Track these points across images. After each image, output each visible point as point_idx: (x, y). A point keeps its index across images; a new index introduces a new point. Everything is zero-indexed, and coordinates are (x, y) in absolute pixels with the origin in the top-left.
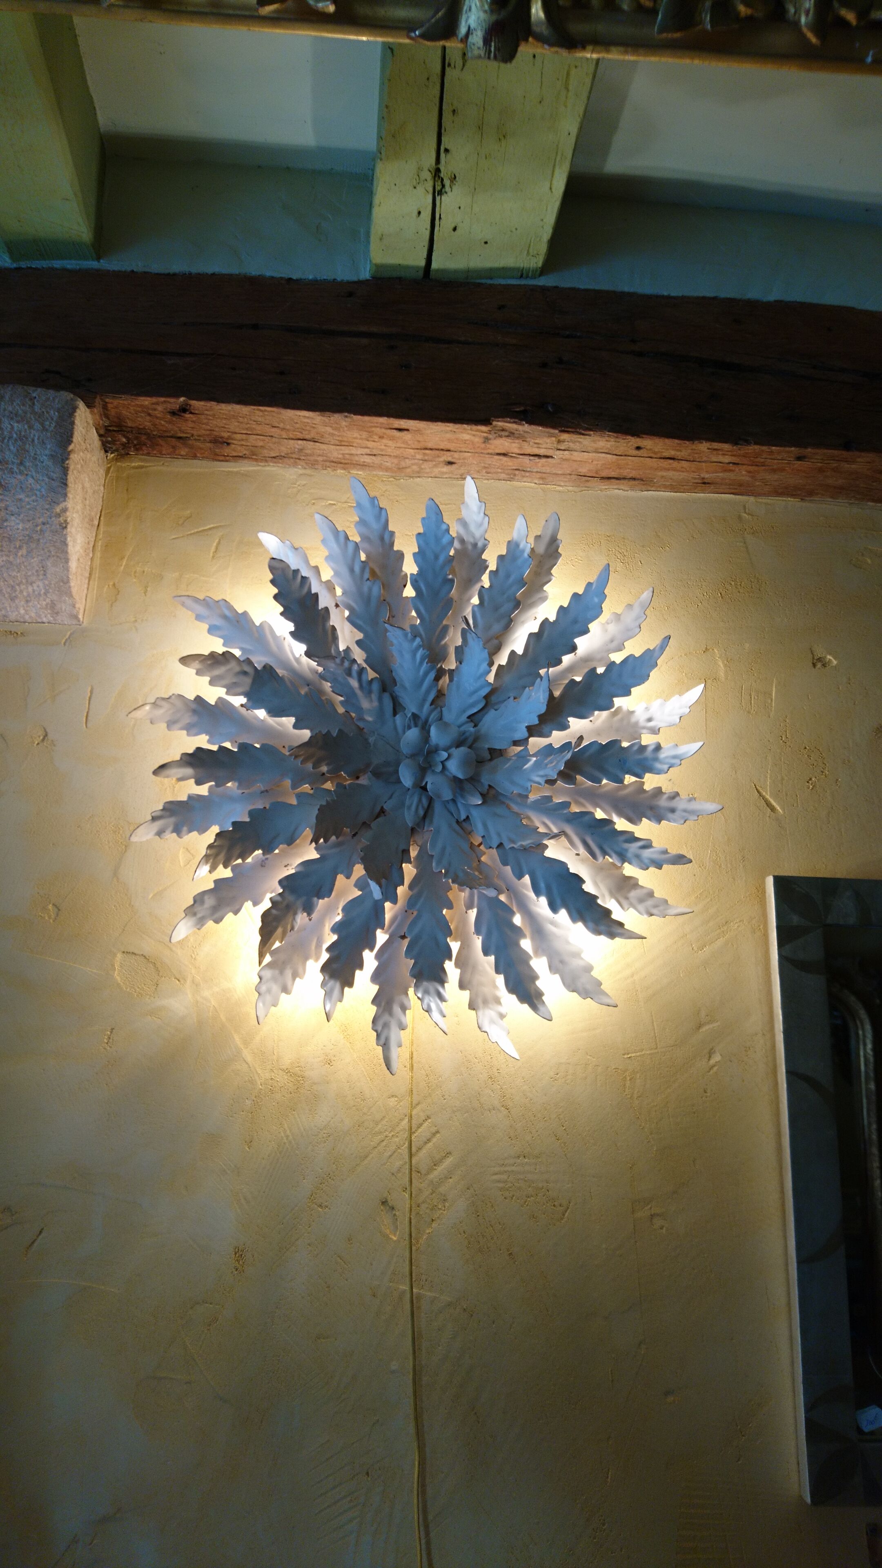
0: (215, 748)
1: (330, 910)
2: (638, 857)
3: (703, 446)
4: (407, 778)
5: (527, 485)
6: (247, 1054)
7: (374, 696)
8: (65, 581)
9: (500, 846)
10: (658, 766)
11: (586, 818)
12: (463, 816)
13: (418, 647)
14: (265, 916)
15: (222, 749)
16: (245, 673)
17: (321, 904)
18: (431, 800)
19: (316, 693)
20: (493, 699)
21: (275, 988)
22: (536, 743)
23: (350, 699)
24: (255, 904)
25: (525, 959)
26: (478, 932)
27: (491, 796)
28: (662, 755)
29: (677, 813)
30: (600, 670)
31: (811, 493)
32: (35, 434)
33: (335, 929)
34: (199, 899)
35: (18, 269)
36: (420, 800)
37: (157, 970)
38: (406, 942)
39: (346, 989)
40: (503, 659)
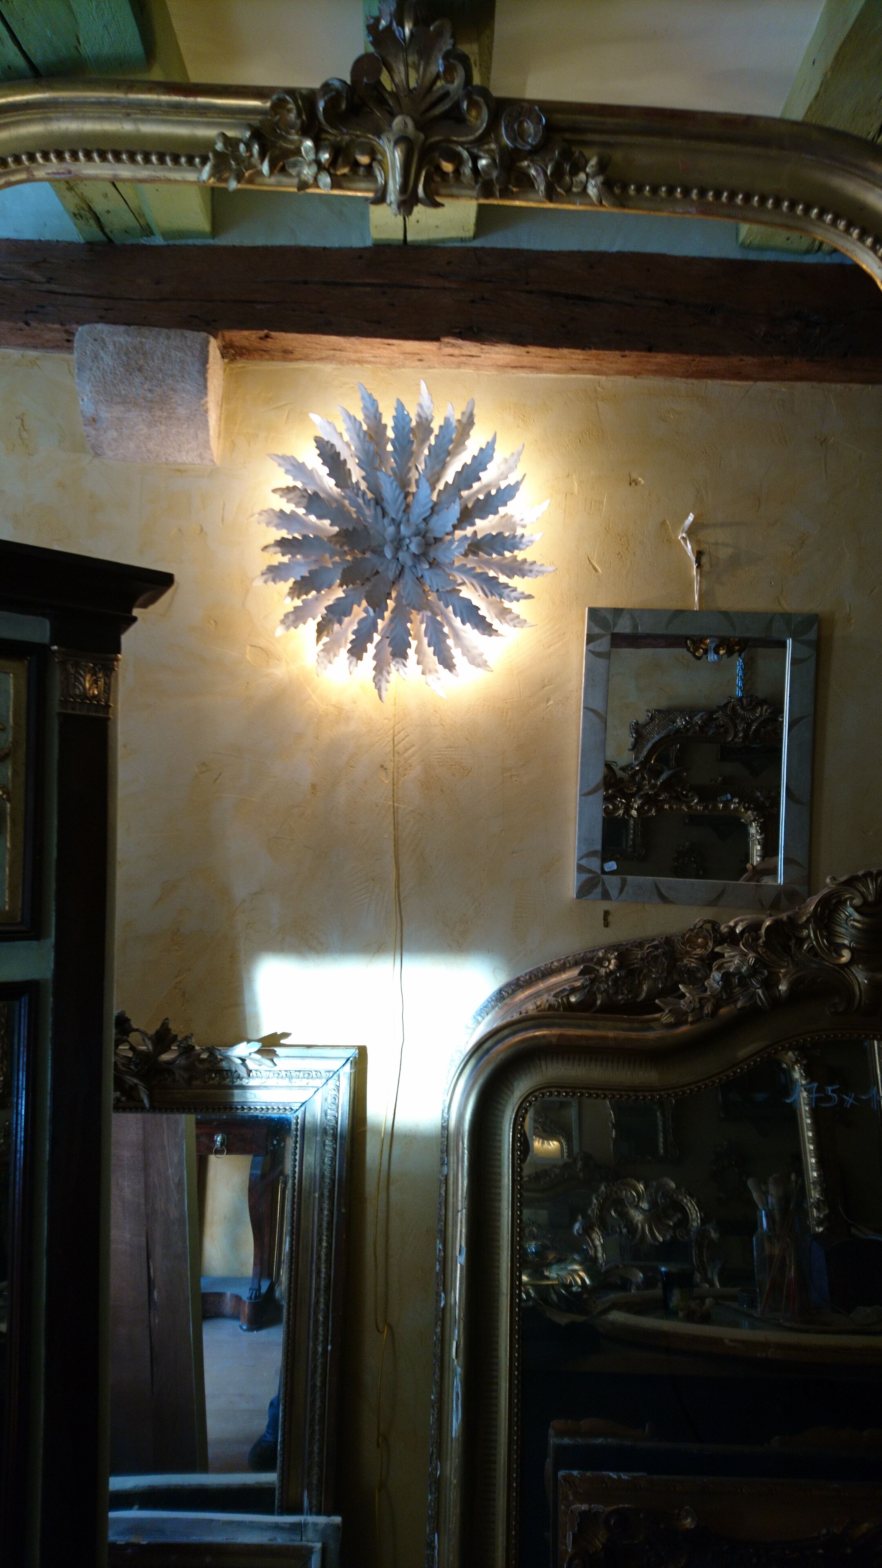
0: (290, 537)
1: (351, 623)
2: (508, 596)
3: (565, 351)
4: (388, 554)
5: (468, 371)
6: (314, 697)
7: (372, 508)
8: (207, 441)
9: (438, 591)
10: (521, 546)
11: (484, 576)
12: (420, 575)
13: (393, 481)
14: (319, 624)
15: (294, 538)
16: (304, 496)
17: (346, 620)
18: (403, 567)
19: (341, 506)
20: (436, 508)
21: (326, 661)
22: (459, 533)
23: (359, 510)
24: (314, 619)
25: (448, 649)
26: (426, 636)
27: (433, 564)
28: (524, 540)
29: (534, 573)
30: (493, 492)
31: (639, 373)
32: (189, 359)
33: (354, 633)
34: (287, 616)
35: (168, 246)
36: (397, 566)
37: (268, 655)
38: (388, 640)
39: (359, 661)
40: (441, 486)
